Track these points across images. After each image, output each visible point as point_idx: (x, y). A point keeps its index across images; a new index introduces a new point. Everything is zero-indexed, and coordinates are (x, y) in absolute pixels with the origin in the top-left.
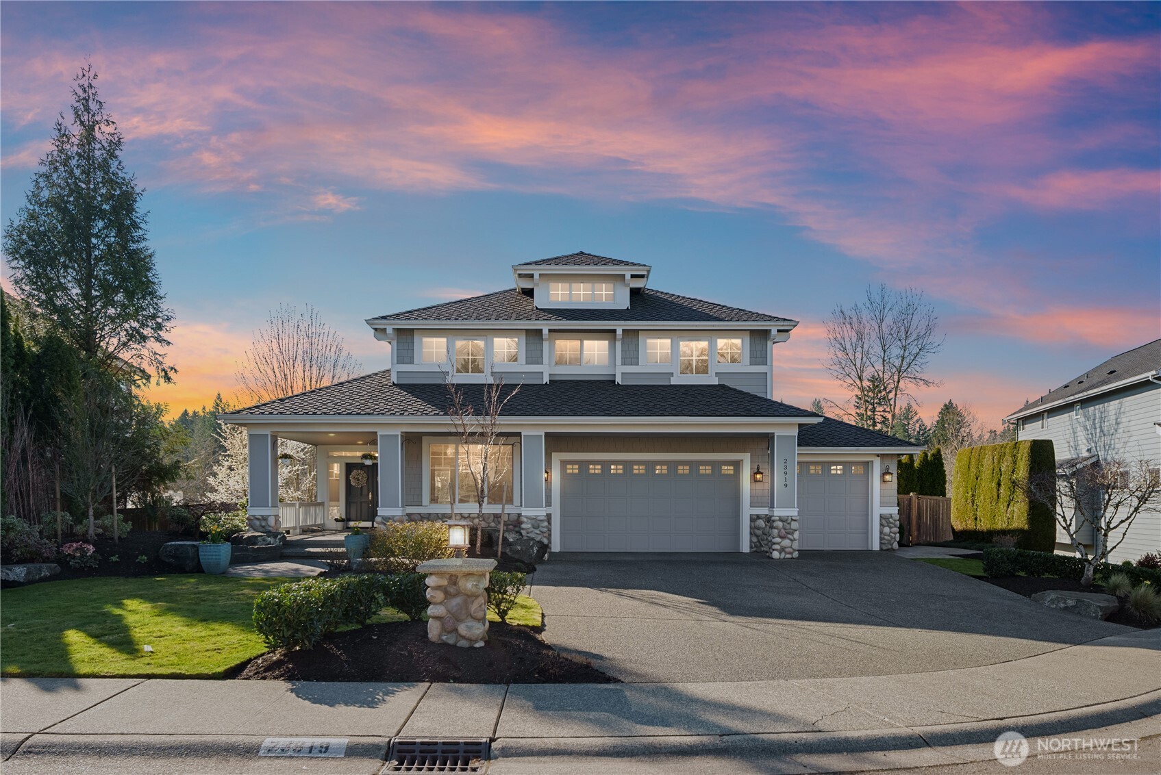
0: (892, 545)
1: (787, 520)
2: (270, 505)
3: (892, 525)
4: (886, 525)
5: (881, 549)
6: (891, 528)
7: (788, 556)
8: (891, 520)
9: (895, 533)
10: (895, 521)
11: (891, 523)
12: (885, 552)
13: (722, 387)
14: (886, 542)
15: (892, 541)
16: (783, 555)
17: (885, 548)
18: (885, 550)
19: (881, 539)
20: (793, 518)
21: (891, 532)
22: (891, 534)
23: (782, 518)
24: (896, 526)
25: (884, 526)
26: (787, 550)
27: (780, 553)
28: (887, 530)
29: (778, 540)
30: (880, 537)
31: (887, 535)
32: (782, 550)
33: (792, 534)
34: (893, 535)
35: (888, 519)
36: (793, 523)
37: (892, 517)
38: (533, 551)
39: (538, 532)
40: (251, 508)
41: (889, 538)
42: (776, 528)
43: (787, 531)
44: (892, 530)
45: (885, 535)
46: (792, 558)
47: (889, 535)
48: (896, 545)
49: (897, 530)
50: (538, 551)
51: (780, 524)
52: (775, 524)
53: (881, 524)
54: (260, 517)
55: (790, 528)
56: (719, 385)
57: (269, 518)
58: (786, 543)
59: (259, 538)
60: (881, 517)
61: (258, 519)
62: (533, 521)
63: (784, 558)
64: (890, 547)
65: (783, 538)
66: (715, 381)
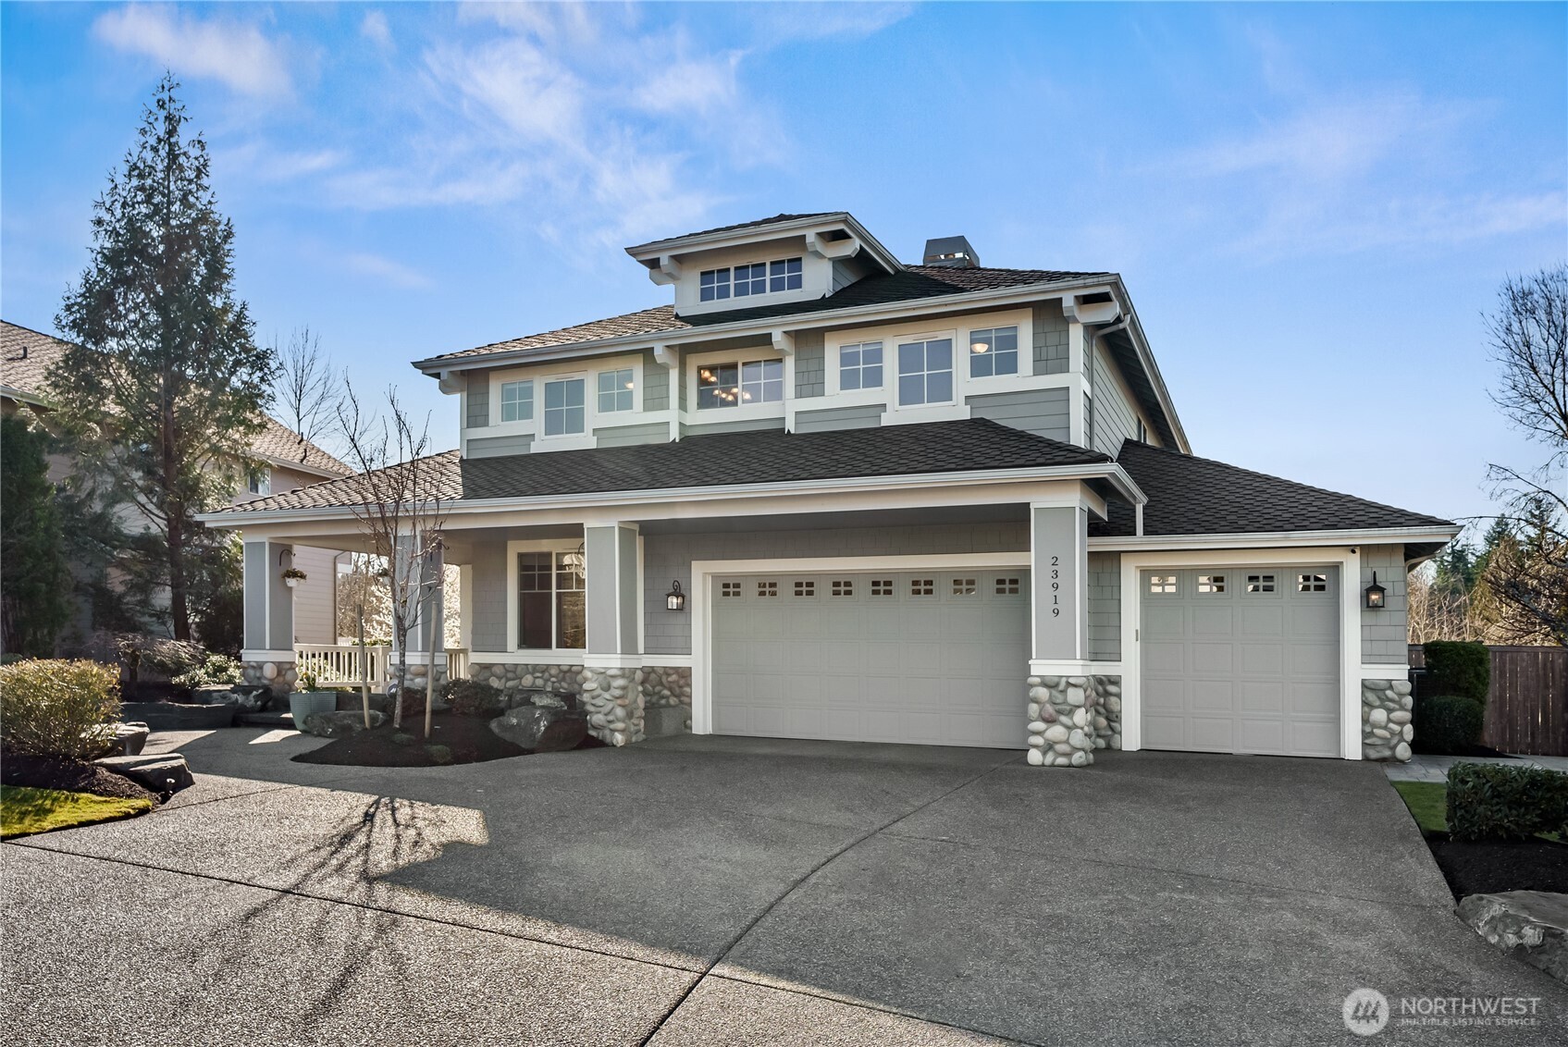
0: (1393, 748)
1: (1057, 685)
2: (268, 647)
3: (1391, 705)
4: (1378, 703)
5: (1366, 759)
6: (1390, 711)
7: (1061, 761)
8: (1389, 693)
9: (1402, 724)
10: (1401, 695)
11: (1392, 700)
12: (1375, 762)
13: (977, 424)
14: (1379, 742)
15: (1394, 741)
16: (1049, 759)
17: (1373, 754)
18: (1376, 760)
19: (1365, 735)
20: (1071, 680)
21: (1389, 720)
22: (1391, 725)
23: (1047, 680)
24: (1402, 708)
25: (1372, 707)
26: (1058, 747)
27: (1044, 754)
28: (1379, 715)
29: (1039, 726)
30: (1363, 731)
31: (1381, 727)
32: (1049, 747)
33: (1070, 713)
34: (1396, 728)
35: (1384, 690)
36: (1071, 691)
37: (1391, 687)
38: (539, 729)
39: (608, 697)
40: (247, 651)
41: (1388, 735)
42: (1035, 701)
43: (1058, 707)
44: (1392, 716)
45: (1374, 726)
46: (1070, 766)
47: (1385, 728)
48: (1403, 751)
49: (1408, 716)
50: (547, 728)
51: (1042, 693)
52: (1033, 692)
53: (1365, 703)
54: (255, 664)
55: (1065, 702)
56: (972, 420)
57: (265, 667)
58: (1056, 732)
59: (215, 694)
60: (1366, 686)
61: (253, 667)
62: (601, 677)
63: (1053, 765)
64: (1387, 753)
65: (1051, 721)
66: (964, 413)
